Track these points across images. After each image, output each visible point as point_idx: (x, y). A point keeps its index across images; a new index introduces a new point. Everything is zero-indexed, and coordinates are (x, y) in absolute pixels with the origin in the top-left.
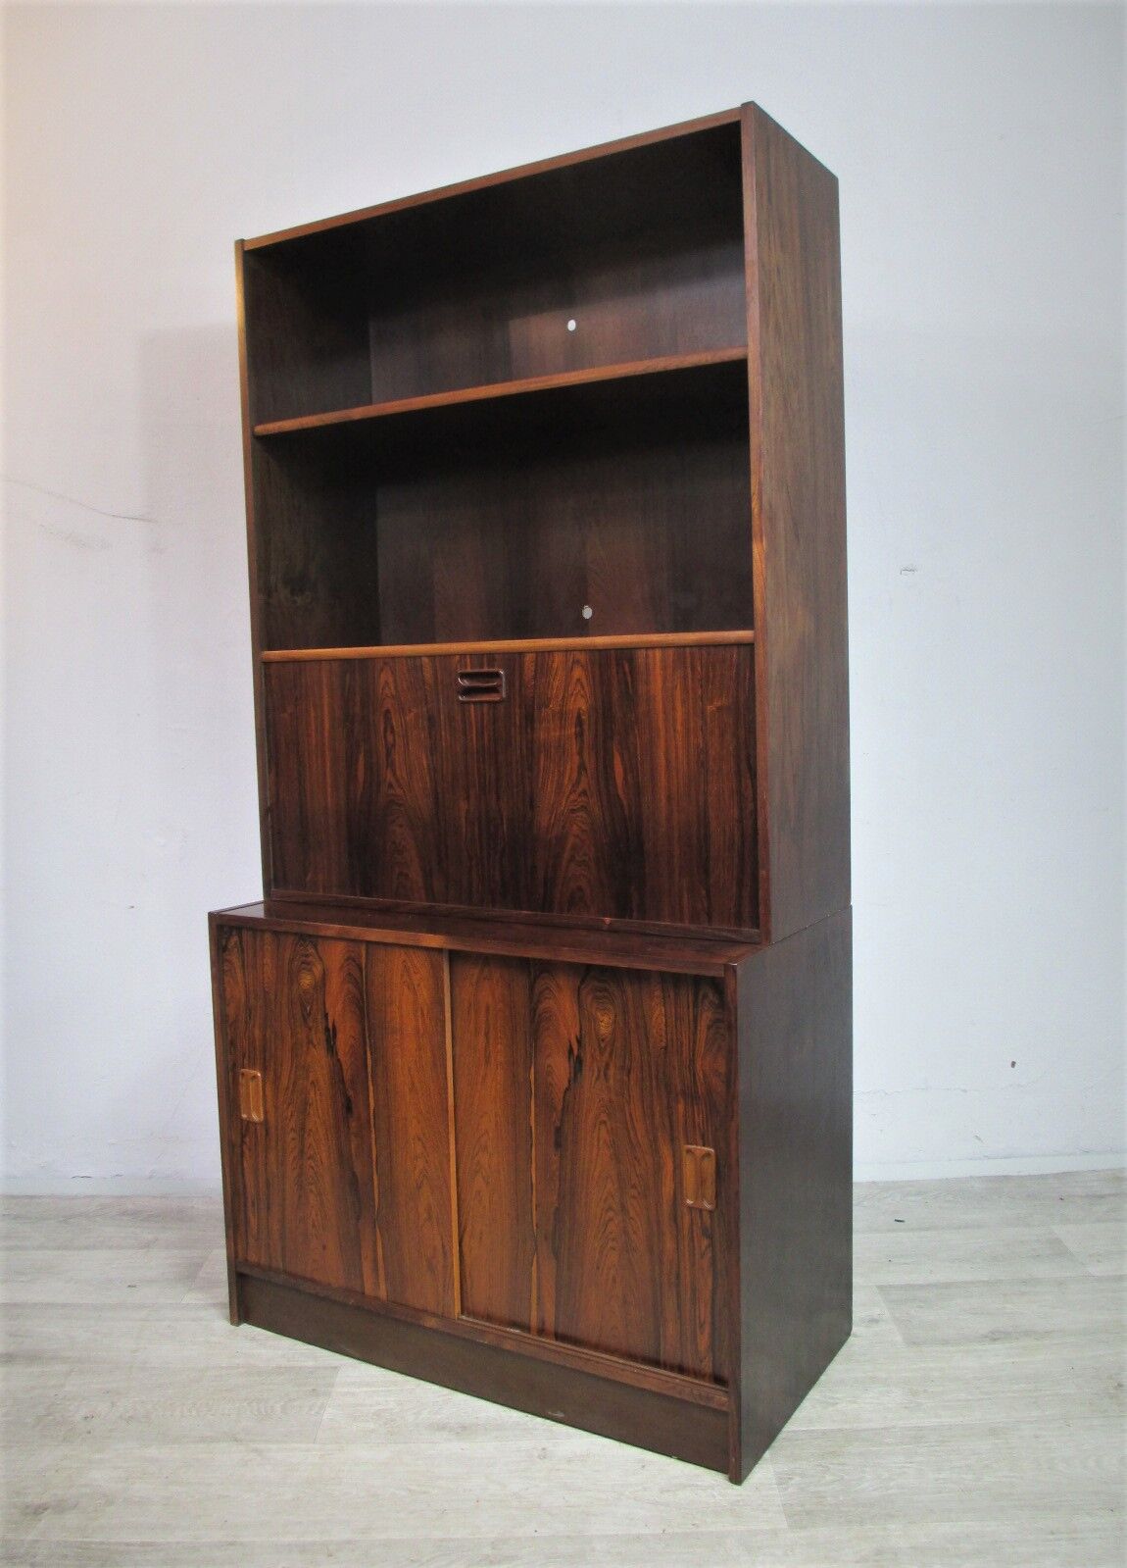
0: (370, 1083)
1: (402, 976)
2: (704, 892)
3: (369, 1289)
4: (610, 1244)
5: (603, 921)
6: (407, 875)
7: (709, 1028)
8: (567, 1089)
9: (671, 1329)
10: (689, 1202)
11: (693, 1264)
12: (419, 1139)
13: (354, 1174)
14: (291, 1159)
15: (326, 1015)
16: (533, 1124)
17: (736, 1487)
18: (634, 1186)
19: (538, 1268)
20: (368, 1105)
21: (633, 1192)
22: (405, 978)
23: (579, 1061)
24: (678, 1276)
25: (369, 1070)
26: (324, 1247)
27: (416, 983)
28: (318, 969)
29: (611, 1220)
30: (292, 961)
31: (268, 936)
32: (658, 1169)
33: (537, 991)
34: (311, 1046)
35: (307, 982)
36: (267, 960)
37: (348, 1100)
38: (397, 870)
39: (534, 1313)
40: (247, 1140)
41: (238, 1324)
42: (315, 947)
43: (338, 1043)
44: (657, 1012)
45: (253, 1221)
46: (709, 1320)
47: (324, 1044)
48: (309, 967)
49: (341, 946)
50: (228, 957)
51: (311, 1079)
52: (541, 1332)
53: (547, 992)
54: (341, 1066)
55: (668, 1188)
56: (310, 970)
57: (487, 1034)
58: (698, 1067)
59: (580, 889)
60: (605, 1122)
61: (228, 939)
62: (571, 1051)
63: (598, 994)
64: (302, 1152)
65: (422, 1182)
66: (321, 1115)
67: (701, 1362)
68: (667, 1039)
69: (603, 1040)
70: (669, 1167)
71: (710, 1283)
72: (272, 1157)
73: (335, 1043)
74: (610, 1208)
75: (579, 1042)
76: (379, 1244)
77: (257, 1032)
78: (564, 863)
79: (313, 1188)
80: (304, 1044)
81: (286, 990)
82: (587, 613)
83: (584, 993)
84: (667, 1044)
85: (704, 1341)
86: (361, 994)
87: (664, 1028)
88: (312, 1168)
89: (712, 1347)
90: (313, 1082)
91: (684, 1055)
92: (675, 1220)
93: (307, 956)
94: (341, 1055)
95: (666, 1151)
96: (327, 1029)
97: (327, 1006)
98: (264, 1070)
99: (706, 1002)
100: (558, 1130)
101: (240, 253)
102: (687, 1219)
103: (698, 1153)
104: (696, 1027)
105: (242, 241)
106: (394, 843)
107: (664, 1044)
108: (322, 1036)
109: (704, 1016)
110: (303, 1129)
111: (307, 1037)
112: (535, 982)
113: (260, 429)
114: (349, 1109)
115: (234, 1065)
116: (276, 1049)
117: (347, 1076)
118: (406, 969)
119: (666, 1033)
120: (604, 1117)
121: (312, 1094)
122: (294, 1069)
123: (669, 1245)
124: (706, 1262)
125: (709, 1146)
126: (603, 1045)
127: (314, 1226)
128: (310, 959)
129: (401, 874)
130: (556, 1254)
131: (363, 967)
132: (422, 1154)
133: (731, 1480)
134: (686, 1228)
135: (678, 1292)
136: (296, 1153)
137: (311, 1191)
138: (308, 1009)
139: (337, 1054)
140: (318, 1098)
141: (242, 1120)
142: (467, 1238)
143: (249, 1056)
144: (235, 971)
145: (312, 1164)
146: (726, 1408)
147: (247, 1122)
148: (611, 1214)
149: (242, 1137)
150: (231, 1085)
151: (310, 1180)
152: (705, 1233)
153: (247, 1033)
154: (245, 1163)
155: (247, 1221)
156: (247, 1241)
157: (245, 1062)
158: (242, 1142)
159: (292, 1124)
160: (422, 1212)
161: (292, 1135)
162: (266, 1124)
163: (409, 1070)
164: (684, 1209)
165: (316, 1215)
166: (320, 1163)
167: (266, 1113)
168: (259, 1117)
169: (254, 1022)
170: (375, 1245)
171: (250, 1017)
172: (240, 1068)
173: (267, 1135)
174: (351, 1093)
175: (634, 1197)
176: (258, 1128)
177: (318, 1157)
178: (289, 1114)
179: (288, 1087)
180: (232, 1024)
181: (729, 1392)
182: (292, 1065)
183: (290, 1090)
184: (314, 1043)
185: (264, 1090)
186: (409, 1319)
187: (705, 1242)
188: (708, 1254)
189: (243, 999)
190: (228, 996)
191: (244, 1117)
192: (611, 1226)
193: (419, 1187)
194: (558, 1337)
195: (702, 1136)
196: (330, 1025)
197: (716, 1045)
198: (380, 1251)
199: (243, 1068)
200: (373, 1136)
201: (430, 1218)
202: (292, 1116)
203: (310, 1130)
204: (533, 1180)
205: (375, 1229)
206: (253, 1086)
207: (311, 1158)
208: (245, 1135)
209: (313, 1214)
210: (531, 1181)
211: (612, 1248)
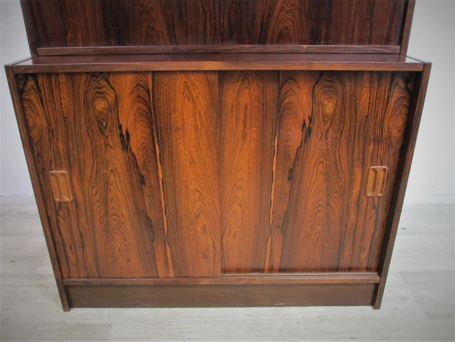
0: (159, 164)
1: (183, 93)
2: (369, 25)
3: (161, 274)
4: (318, 222)
5: (302, 47)
6: (153, 28)
7: (396, 102)
8: (299, 147)
9: (346, 254)
10: (369, 194)
11: (365, 223)
12: (197, 191)
13: (148, 218)
14: (99, 217)
15: (120, 126)
16: (274, 170)
17: (377, 311)
18: (336, 192)
19: (272, 242)
20: (158, 177)
21: (336, 195)
22: (186, 93)
23: (310, 130)
24: (355, 230)
25: (158, 156)
26: (128, 260)
27: (195, 96)
28: (111, 97)
29: (319, 211)
30: (86, 93)
31: (62, 79)
32: (352, 182)
33: (283, 92)
34: (108, 148)
35: (103, 106)
36: (64, 95)
37: (142, 177)
38: (145, 25)
39: (267, 264)
40: (61, 213)
41: (69, 310)
42: (107, 81)
43: (131, 143)
44: (365, 97)
45: (72, 257)
46: (369, 245)
47: (119, 145)
48: (103, 95)
49: (130, 79)
50: (26, 97)
51: (110, 169)
52: (271, 270)
53: (291, 91)
54: (135, 156)
55: (356, 191)
56: (104, 97)
57: (245, 123)
58: (385, 125)
59: (286, 28)
60: (323, 162)
61: (25, 83)
62: (304, 125)
63: (327, 89)
64: (107, 213)
65: (199, 214)
66: (120, 189)
67: (361, 263)
68: (368, 111)
69: (326, 117)
70: (359, 179)
71: (372, 230)
72: (83, 219)
73: (128, 143)
74: (320, 205)
75: (310, 119)
76: (168, 251)
77: (61, 146)
78: (276, 13)
79: (117, 231)
80: (103, 147)
81: (83, 113)
83: (317, 89)
84: (368, 114)
85: (364, 255)
86: (149, 109)
87: (368, 105)
88: (116, 220)
89: (368, 257)
90: (112, 170)
91: (378, 119)
92: (358, 205)
93: (100, 88)
94: (134, 151)
95: (358, 172)
96: (122, 135)
97: (120, 120)
98: (70, 168)
99: (397, 88)
100: (291, 171)
102: (365, 204)
103: (378, 170)
104: (388, 103)
106: (141, 5)
107: (366, 114)
108: (117, 140)
109: (395, 94)
110: (106, 199)
111: (105, 142)
112: (282, 86)
115: (43, 169)
116: (78, 154)
117: (140, 163)
118: (187, 87)
119: (369, 108)
120: (322, 159)
121: (112, 178)
122: (95, 165)
123: (352, 216)
124: (372, 221)
125: (384, 165)
126: (326, 119)
127: (119, 251)
128: (103, 90)
129: (148, 27)
130: (283, 234)
131: (151, 89)
132: (199, 199)
133: (374, 309)
134: (364, 208)
135: (354, 238)
136: (102, 214)
137: (115, 233)
138: (104, 124)
139: (131, 150)
140: (117, 179)
141: (55, 202)
142: (225, 236)
143: (55, 162)
144: (35, 107)
145: (116, 218)
146: (378, 282)
147: (60, 203)
148: (320, 208)
149: (57, 212)
150: (42, 183)
151: (115, 227)
152: (374, 207)
153: (52, 147)
154: (61, 227)
155: (67, 258)
156: (69, 269)
157: (53, 166)
158: (57, 215)
159: (98, 197)
160: (199, 229)
161: (98, 204)
162: (75, 202)
163: (190, 152)
164: (365, 198)
165: (121, 245)
166: (121, 217)
167: (74, 195)
168: (69, 198)
169: (57, 139)
170: (165, 253)
171: (53, 136)
172: (49, 171)
173: (77, 207)
174: (144, 172)
175: (336, 197)
176: (69, 204)
177: (120, 213)
178: (94, 193)
179: (91, 176)
180: (37, 142)
181: (380, 275)
182: (93, 163)
183: (94, 177)
184: (112, 145)
185: (71, 181)
186: (191, 284)
187: (373, 212)
188: (375, 217)
189: (45, 125)
190: (31, 124)
191: (57, 200)
192: (319, 214)
193: (197, 217)
194: (281, 270)
195: (381, 161)
196: (124, 133)
197: (399, 111)
198: (169, 255)
199: (52, 170)
200: (162, 195)
201: (205, 232)
202: (96, 193)
203: (112, 199)
204: (272, 199)
205: (165, 244)
206: (61, 180)
207: (115, 215)
208: (59, 211)
209: (119, 244)
210: (271, 200)
211: (319, 224)
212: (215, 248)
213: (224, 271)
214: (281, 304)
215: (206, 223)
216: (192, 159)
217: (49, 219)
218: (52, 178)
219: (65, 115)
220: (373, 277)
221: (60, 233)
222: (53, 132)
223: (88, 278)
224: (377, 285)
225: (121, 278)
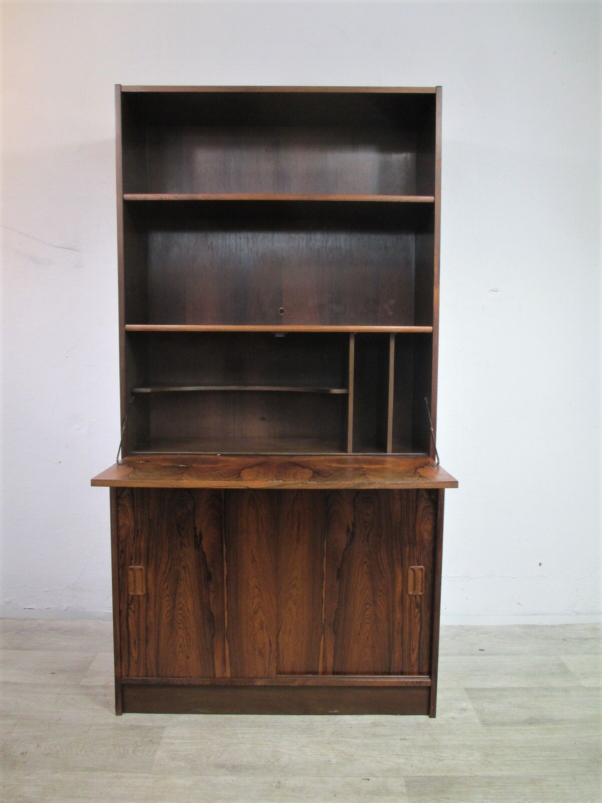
0: (225, 562)
1: (249, 502)
3: (218, 674)
4: (367, 621)
7: (423, 511)
8: (345, 549)
9: (397, 655)
10: (411, 593)
11: (410, 622)
12: (257, 587)
13: (212, 613)
14: (166, 611)
15: (195, 529)
16: (324, 569)
17: (433, 719)
18: (381, 591)
19: (324, 641)
20: (223, 574)
21: (381, 593)
23: (353, 534)
24: (402, 629)
25: (225, 555)
26: (188, 657)
27: (258, 505)
28: (190, 504)
29: (367, 609)
30: (170, 501)
32: (394, 581)
33: (330, 502)
34: (183, 547)
37: (209, 573)
39: (321, 665)
40: (132, 606)
41: (121, 714)
43: (203, 542)
44: (397, 506)
45: (134, 653)
46: (417, 646)
47: (192, 545)
48: (184, 503)
50: (121, 502)
51: (182, 565)
52: (324, 673)
53: (336, 502)
54: (204, 554)
55: (399, 588)
57: (298, 527)
58: (417, 530)
60: (366, 562)
61: (122, 492)
62: (348, 530)
63: (365, 500)
64: (174, 607)
65: (258, 609)
66: (189, 584)
67: (412, 666)
68: (401, 518)
69: (367, 523)
70: (400, 578)
71: (419, 629)
72: (151, 613)
73: (200, 543)
74: (367, 604)
75: (353, 525)
76: (227, 647)
77: (143, 544)
79: (181, 626)
80: (179, 546)
81: (166, 517)
83: (357, 500)
84: (401, 520)
85: (414, 657)
86: (221, 514)
87: (400, 513)
88: (181, 614)
89: (418, 659)
90: (183, 567)
91: (410, 525)
92: (402, 603)
94: (205, 549)
95: (399, 572)
96: (196, 536)
97: (196, 524)
98: (147, 564)
99: (422, 499)
100: (339, 570)
102: (408, 602)
103: (416, 570)
104: (417, 512)
105: (121, 86)
107: (399, 521)
108: (191, 539)
109: (421, 505)
110: (175, 594)
111: (181, 542)
113: (129, 196)
114: (209, 577)
115: (124, 564)
116: (156, 552)
117: (208, 561)
119: (401, 515)
120: (366, 560)
121: (183, 573)
122: (170, 562)
123: (398, 615)
124: (417, 620)
125: (421, 565)
126: (366, 525)
127: (181, 646)
128: (184, 498)
130: (335, 632)
131: (223, 498)
132: (258, 595)
133: (430, 717)
134: (407, 606)
135: (402, 638)
136: (169, 608)
137: (180, 628)
138: (182, 526)
139: (202, 548)
140: (187, 575)
141: (128, 595)
142: (281, 635)
143: (135, 558)
144: (127, 510)
145: (181, 612)
146: (429, 685)
147: (133, 596)
148: (368, 606)
149: (128, 605)
150: (121, 576)
151: (180, 622)
152: (417, 606)
153: (135, 545)
154: (130, 620)
155: (129, 653)
156: (129, 665)
157: (133, 561)
158: (128, 608)
159: (167, 592)
160: (257, 626)
161: (167, 598)
162: (147, 595)
163: (252, 551)
164: (407, 597)
165: (183, 640)
166: (187, 611)
167: (147, 589)
168: (142, 592)
169: (141, 538)
170: (224, 650)
171: (137, 536)
172: (129, 566)
173: (147, 601)
174: (212, 569)
175: (381, 596)
176: (141, 599)
177: (186, 608)
178: (166, 587)
179: (165, 572)
180: (123, 540)
181: (430, 678)
182: (168, 560)
183: (167, 572)
184: (187, 544)
185: (146, 576)
186: (247, 684)
187: (417, 610)
188: (419, 616)
189: (132, 525)
190: (121, 524)
191: (131, 593)
192: (368, 612)
193: (256, 613)
194: (334, 673)
195: (418, 561)
196: (198, 534)
197: (427, 518)
198: (227, 652)
199: (131, 565)
200: (226, 590)
201: (262, 628)
202: (167, 588)
203: (181, 594)
204: (324, 597)
205: (224, 640)
206: (138, 574)
207: (181, 609)
208: (131, 604)
209: (181, 640)
210: (322, 598)
211: (368, 623)
212: (270, 645)
213: (279, 673)
214: (336, 711)
215: (263, 619)
216: (254, 558)
217: (120, 612)
218: (131, 573)
219: (151, 518)
220: (425, 679)
221: (128, 627)
222: (138, 532)
223: (146, 676)
224: (429, 688)
225: (178, 677)
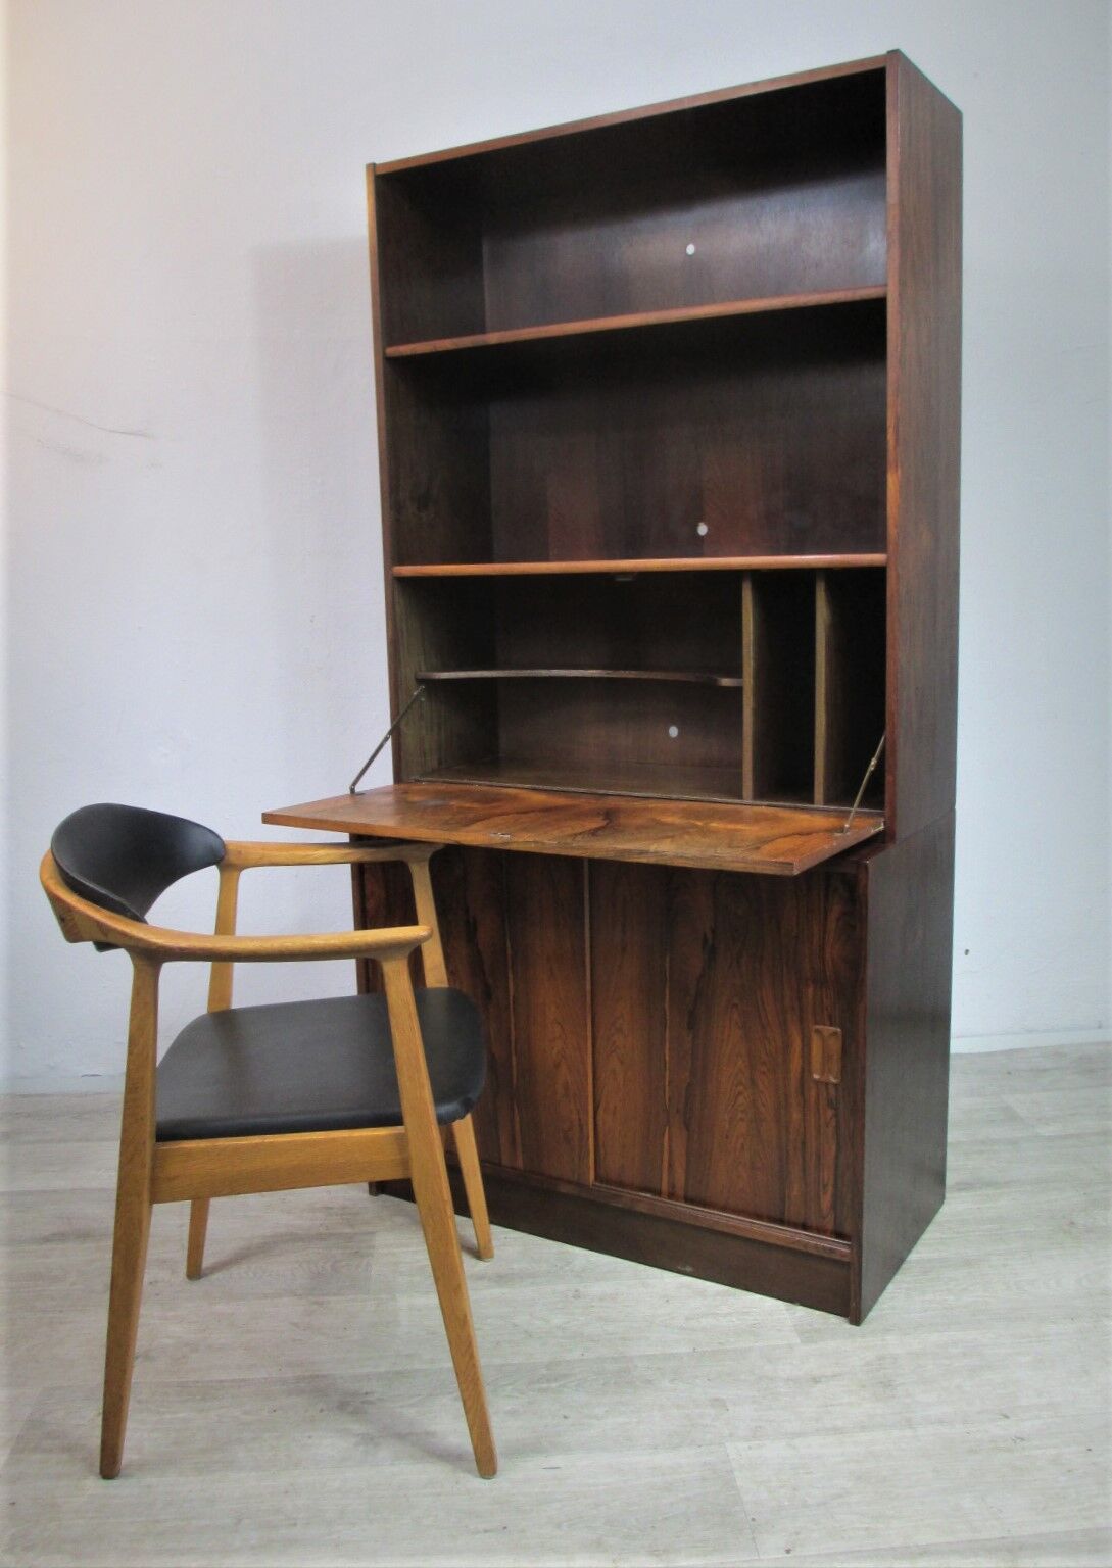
0: (510, 971)
3: (505, 1161)
4: (740, 1115)
7: (838, 919)
8: (701, 976)
9: (796, 1191)
10: (816, 1076)
11: (819, 1132)
12: (558, 1023)
15: (466, 910)
16: (667, 1009)
18: (764, 1063)
19: (670, 1140)
20: (508, 992)
21: (764, 1069)
23: (714, 949)
24: (804, 1143)
25: (509, 959)
29: (740, 1094)
32: (787, 1047)
34: (451, 938)
37: (488, 987)
39: (665, 1180)
43: (478, 936)
44: (790, 906)
46: (831, 1182)
47: (464, 936)
52: (671, 1196)
54: (481, 956)
55: (796, 1064)
57: (624, 926)
58: (828, 956)
60: (737, 1006)
62: (705, 940)
65: (560, 1061)
67: (824, 1218)
68: (798, 930)
69: (737, 931)
70: (798, 1045)
71: (834, 1150)
73: (475, 936)
74: (741, 1083)
75: (713, 932)
76: (517, 1119)
82: (703, 529)
84: (798, 934)
85: (826, 1201)
86: (502, 890)
87: (796, 920)
89: (834, 1207)
91: (815, 944)
92: (802, 1094)
94: (481, 946)
95: (795, 1030)
96: (467, 923)
97: (468, 901)
99: (837, 896)
100: (691, 1013)
101: (372, 178)
102: (813, 1093)
103: (826, 1034)
104: (826, 919)
105: (374, 165)
107: (795, 935)
109: (835, 909)
111: (448, 930)
113: (393, 351)
114: (488, 994)
117: (487, 965)
119: (798, 923)
120: (736, 1001)
123: (796, 1116)
124: (831, 1130)
125: (836, 1026)
126: (736, 935)
130: (687, 1127)
131: (504, 865)
132: (561, 1036)
133: (850, 1322)
134: (813, 1100)
135: (804, 1158)
138: (449, 904)
139: (477, 945)
142: (600, 1112)
146: (847, 1259)
148: (741, 1088)
150: (370, 975)
152: (830, 1104)
160: (560, 1090)
163: (549, 958)
164: (811, 1083)
170: (512, 1122)
174: (491, 981)
175: (764, 1073)
181: (850, 1246)
184: (456, 935)
186: (548, 1188)
187: (830, 1112)
188: (834, 1123)
190: (367, 892)
192: (741, 1100)
193: (557, 1067)
194: (688, 1200)
195: (830, 1017)
196: (471, 920)
197: (845, 935)
198: (517, 1127)
200: (512, 1021)
204: (667, 1058)
205: (512, 1105)
210: (665, 1060)
211: (742, 1119)
212: (581, 1127)
214: (688, 1269)
215: (569, 1080)
220: (841, 1248)
224: (849, 1267)
